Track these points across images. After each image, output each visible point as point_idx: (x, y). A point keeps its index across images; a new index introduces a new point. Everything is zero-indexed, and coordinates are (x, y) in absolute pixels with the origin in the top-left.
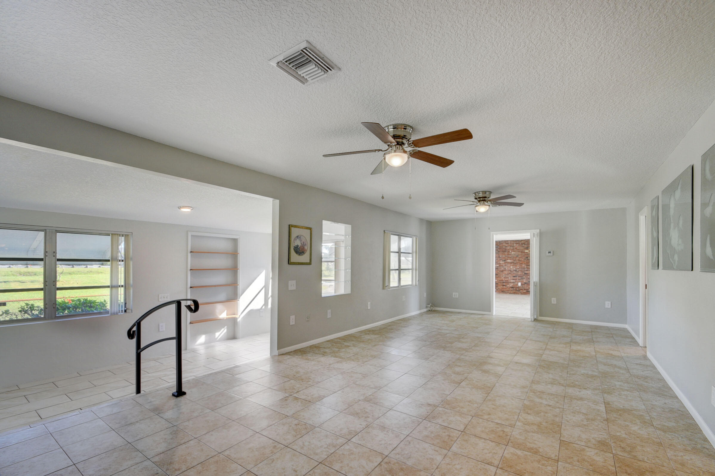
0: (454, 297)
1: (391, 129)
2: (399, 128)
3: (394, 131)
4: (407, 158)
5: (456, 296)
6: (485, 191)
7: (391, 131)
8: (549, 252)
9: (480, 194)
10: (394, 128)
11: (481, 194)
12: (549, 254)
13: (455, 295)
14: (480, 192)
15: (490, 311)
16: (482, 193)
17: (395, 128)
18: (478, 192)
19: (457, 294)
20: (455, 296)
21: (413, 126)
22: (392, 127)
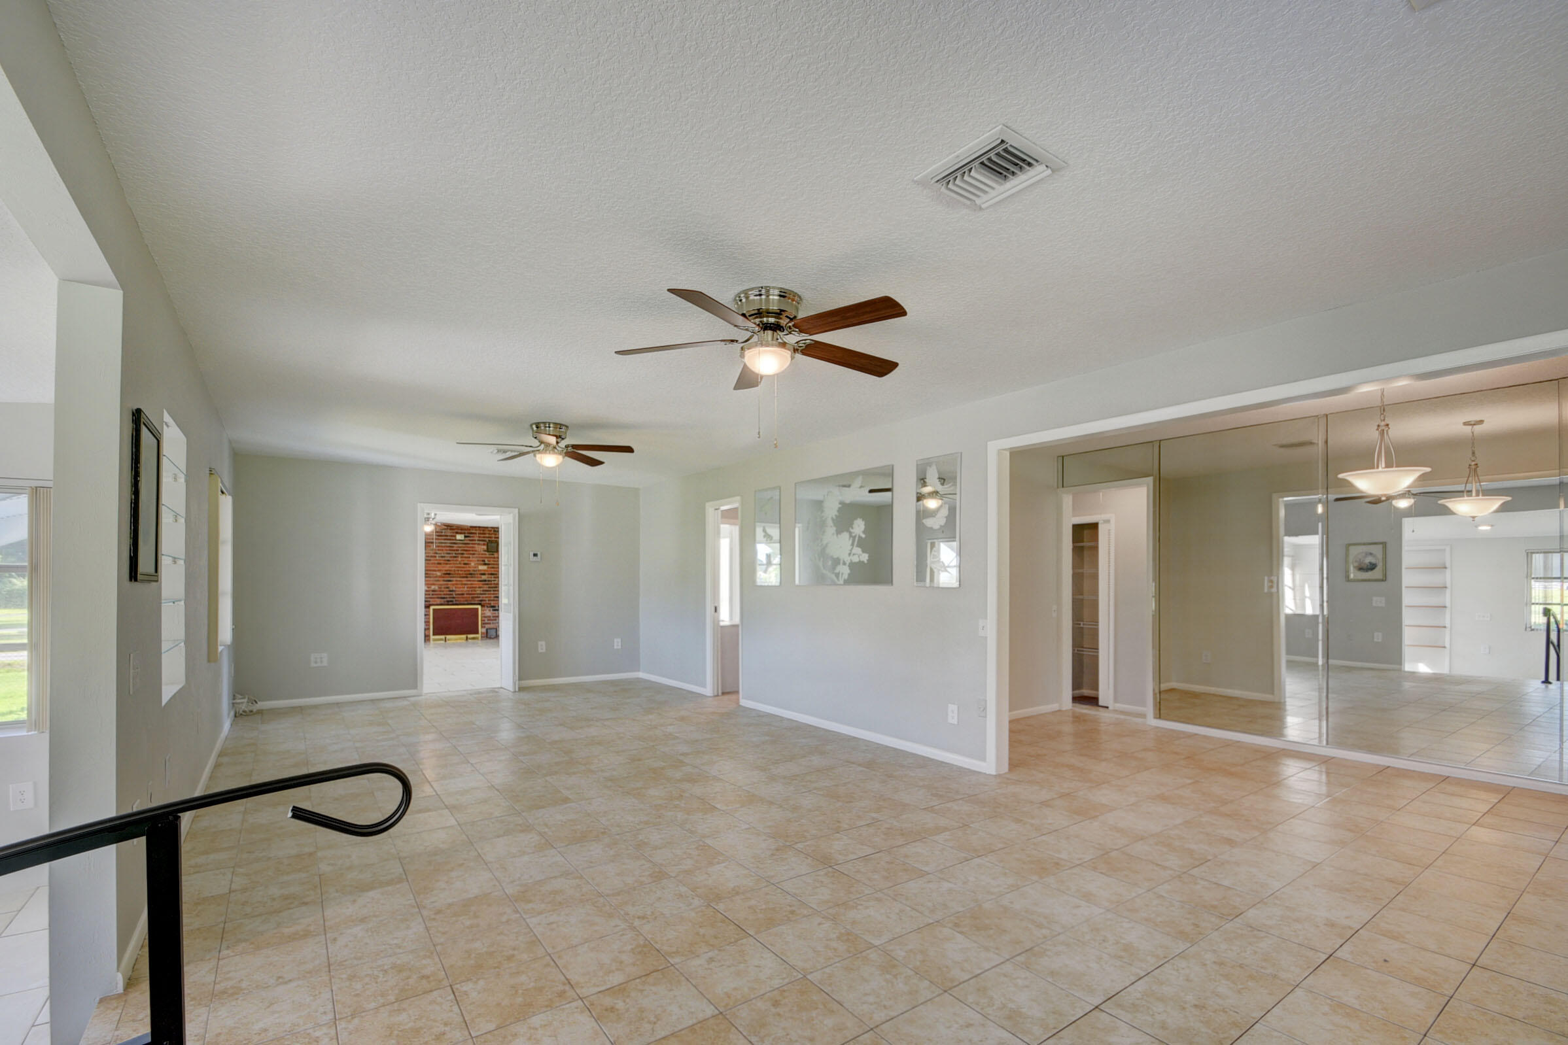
0: (313, 665)
1: (773, 295)
2: (789, 298)
3: (779, 300)
4: (790, 359)
5: (321, 662)
6: (561, 425)
7: (773, 299)
8: (535, 555)
9: (549, 427)
10: (780, 296)
11: (551, 429)
12: (535, 558)
13: (320, 659)
14: (549, 423)
15: (415, 687)
16: (555, 428)
17: (784, 297)
18: (545, 423)
19: (325, 655)
20: (316, 662)
21: (802, 297)
22: (777, 292)
